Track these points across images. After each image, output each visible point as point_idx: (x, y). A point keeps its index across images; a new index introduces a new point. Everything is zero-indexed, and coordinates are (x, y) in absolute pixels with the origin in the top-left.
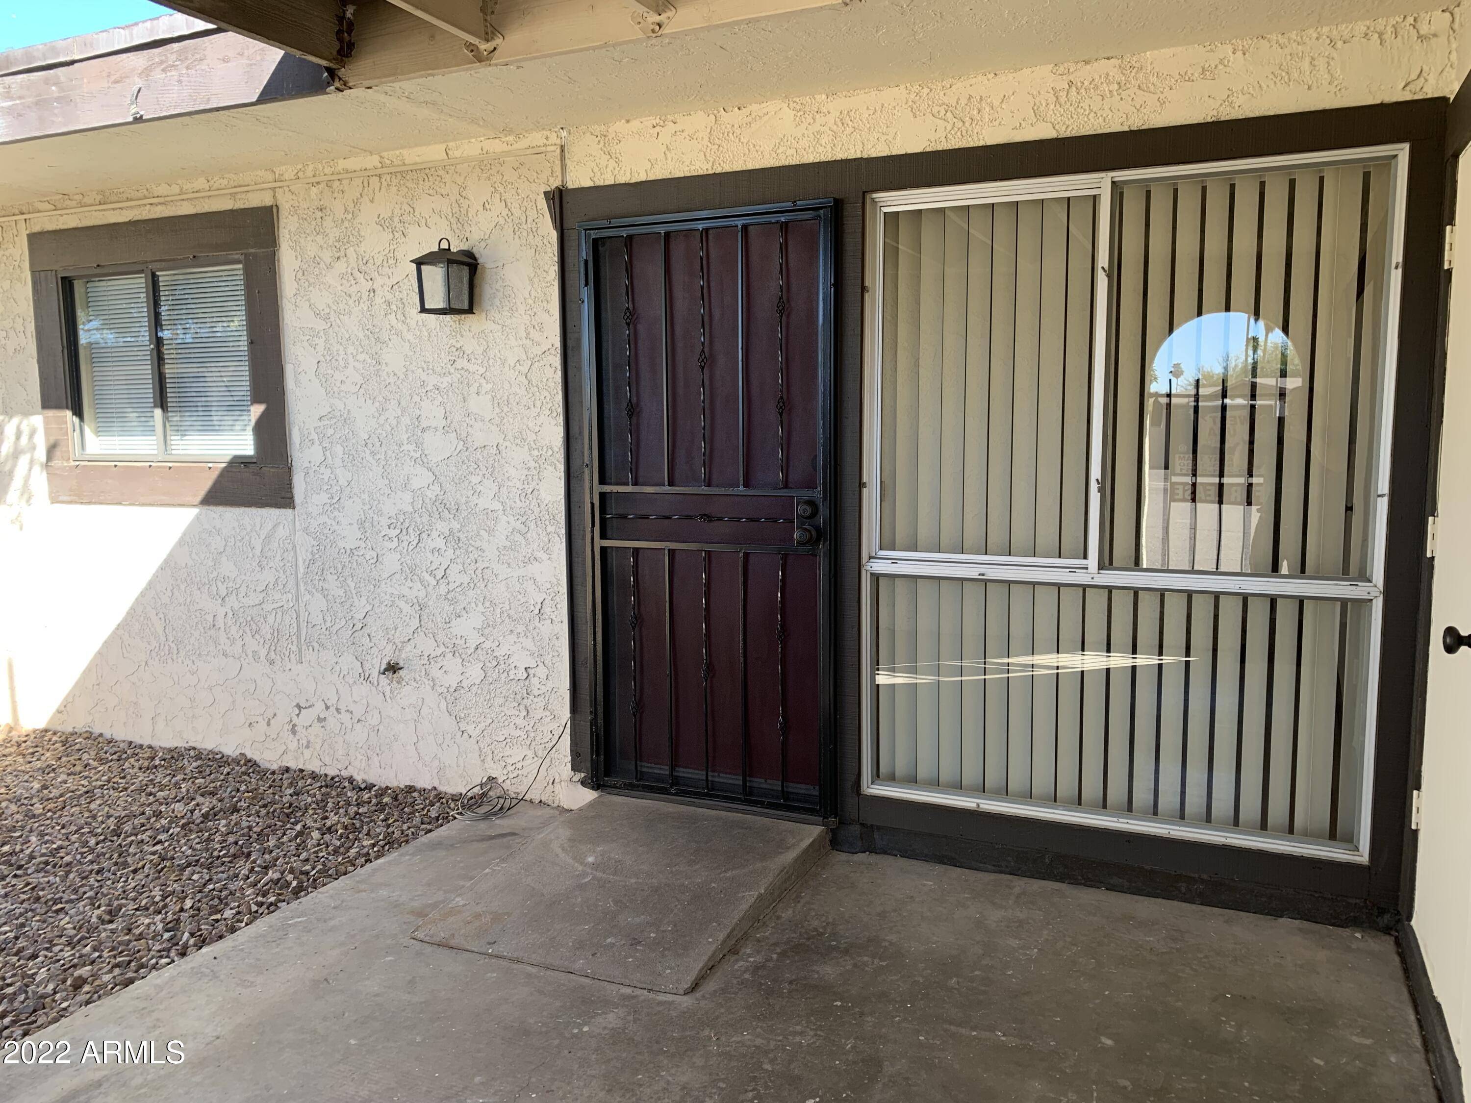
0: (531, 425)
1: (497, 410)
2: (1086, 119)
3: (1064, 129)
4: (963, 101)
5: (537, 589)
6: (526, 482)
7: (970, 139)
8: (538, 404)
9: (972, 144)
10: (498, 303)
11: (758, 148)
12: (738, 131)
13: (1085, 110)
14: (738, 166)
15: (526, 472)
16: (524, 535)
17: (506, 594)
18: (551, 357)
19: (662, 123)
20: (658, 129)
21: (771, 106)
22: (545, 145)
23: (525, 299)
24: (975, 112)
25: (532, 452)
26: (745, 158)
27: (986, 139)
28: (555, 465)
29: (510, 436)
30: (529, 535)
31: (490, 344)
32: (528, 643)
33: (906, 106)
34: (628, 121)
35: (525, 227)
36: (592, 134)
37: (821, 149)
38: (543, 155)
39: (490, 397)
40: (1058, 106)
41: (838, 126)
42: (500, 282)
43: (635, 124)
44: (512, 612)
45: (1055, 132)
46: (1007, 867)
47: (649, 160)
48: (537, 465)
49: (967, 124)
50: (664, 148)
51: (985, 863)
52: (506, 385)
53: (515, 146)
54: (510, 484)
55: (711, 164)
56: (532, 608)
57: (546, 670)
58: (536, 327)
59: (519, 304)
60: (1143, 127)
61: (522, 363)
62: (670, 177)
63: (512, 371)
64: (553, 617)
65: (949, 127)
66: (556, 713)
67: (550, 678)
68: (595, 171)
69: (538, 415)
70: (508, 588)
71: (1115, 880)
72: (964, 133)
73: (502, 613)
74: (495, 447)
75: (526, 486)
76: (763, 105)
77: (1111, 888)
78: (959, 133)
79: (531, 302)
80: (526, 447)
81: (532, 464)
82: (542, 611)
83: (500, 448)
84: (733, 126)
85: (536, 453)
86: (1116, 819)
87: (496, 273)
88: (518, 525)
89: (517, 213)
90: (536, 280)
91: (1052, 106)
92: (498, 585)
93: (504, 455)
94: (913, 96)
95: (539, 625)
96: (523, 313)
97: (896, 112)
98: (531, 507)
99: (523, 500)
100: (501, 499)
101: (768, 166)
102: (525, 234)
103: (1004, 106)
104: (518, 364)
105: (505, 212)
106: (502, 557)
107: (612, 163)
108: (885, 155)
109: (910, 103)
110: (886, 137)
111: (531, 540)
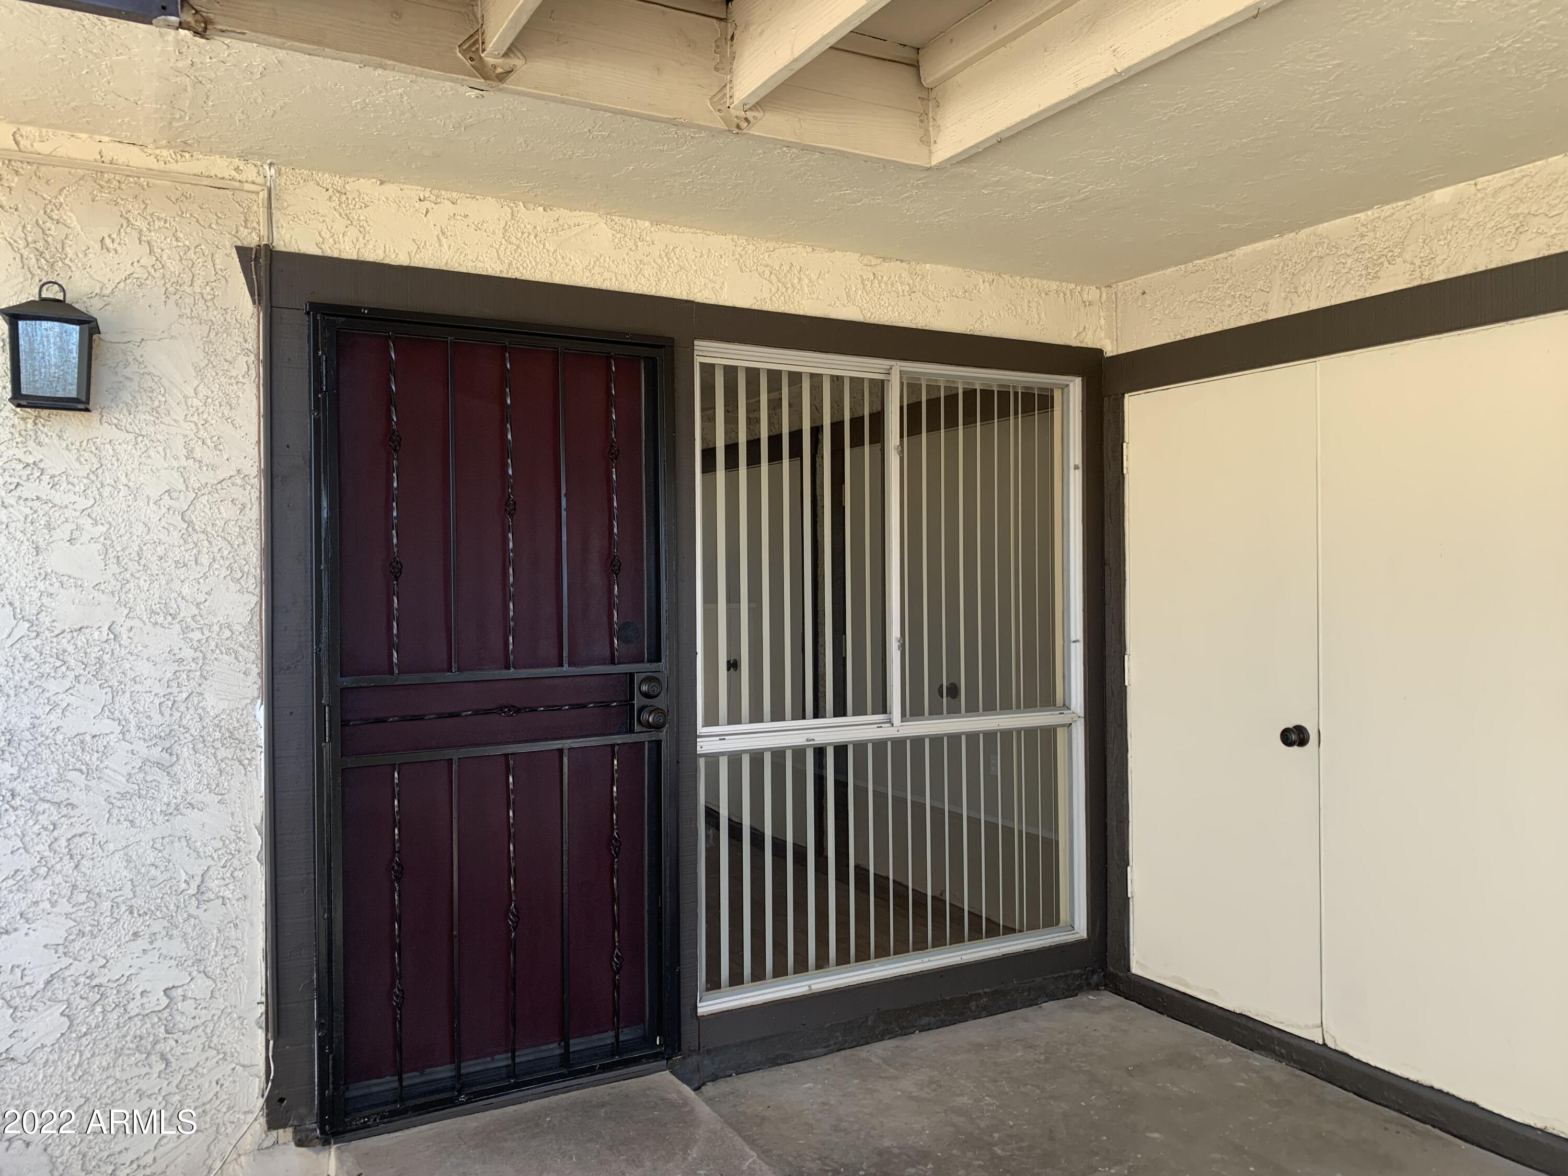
0: (186, 591)
1: (115, 569)
2: (885, 311)
3: (869, 315)
4: (786, 268)
5: (194, 855)
6: (174, 684)
7: (792, 306)
8: (205, 560)
9: (793, 312)
10: (128, 399)
11: (567, 260)
12: (543, 236)
13: (885, 303)
14: (541, 276)
15: (175, 667)
16: (166, 769)
17: (125, 873)
18: (233, 489)
19: (433, 198)
20: (427, 204)
21: (586, 218)
22: (233, 179)
23: (186, 397)
24: (796, 281)
25: (190, 635)
26: (551, 269)
27: (806, 309)
28: (236, 652)
29: (140, 609)
30: (177, 769)
31: (104, 461)
32: (176, 947)
33: (733, 258)
34: (382, 183)
35: (189, 290)
36: (318, 184)
37: (643, 281)
38: (229, 193)
39: (99, 546)
40: (865, 294)
41: (663, 261)
42: (134, 367)
43: (391, 189)
44: (138, 902)
45: (862, 316)
46: (835, 1044)
47: (414, 240)
48: (199, 654)
49: (789, 292)
50: (437, 231)
51: (816, 1048)
52: (139, 529)
53: (173, 167)
54: (137, 687)
55: (506, 265)
56: (184, 886)
57: (211, 982)
58: (208, 441)
59: (174, 405)
60: (925, 328)
61: (174, 495)
62: (445, 268)
63: (155, 508)
64: (228, 894)
65: (774, 290)
66: (227, 1048)
67: (217, 994)
68: (323, 234)
69: (205, 576)
70: (128, 861)
71: (925, 1020)
72: (787, 298)
73: (115, 905)
74: (105, 629)
75: (175, 690)
76: (574, 213)
77: (925, 1029)
78: (782, 298)
79: (196, 402)
80: (177, 628)
81: (188, 653)
82: (203, 889)
83: (117, 629)
84: (535, 227)
85: (197, 635)
86: (920, 961)
87: (124, 352)
88: (156, 753)
89: (173, 266)
90: (210, 373)
91: (860, 292)
92: (106, 862)
93: (124, 641)
94: (739, 249)
95: (200, 912)
96: (181, 418)
97: (722, 260)
98: (184, 722)
99: (167, 713)
100: (117, 714)
101: (581, 284)
102: (189, 300)
103: (820, 282)
104: (166, 496)
105: (147, 261)
106: (116, 812)
107: (353, 232)
108: (713, 303)
109: (737, 256)
110: (713, 285)
111: (181, 776)
